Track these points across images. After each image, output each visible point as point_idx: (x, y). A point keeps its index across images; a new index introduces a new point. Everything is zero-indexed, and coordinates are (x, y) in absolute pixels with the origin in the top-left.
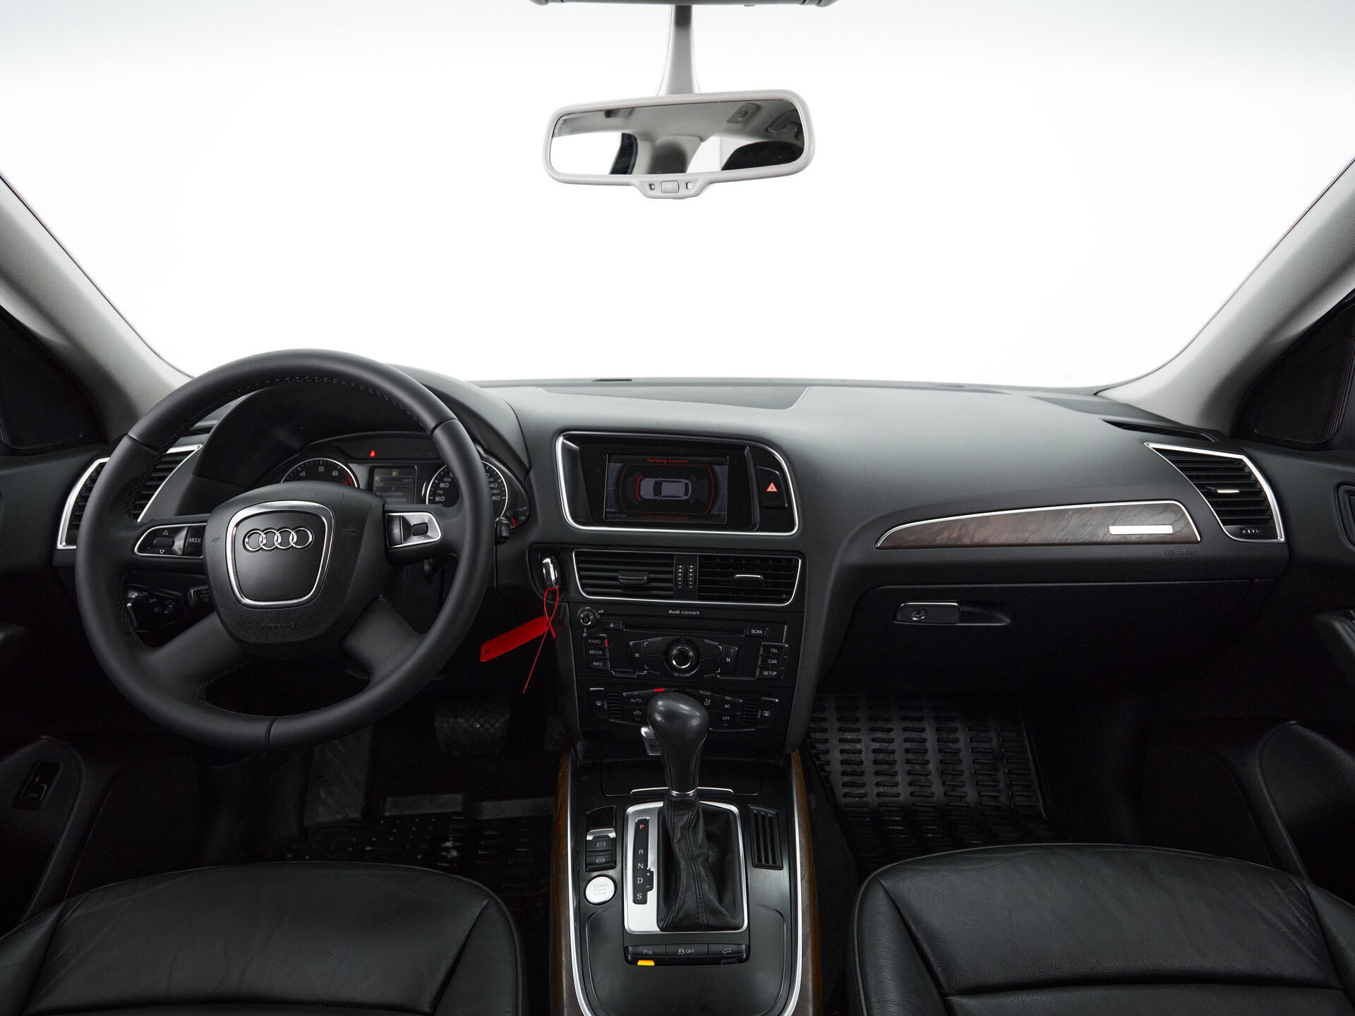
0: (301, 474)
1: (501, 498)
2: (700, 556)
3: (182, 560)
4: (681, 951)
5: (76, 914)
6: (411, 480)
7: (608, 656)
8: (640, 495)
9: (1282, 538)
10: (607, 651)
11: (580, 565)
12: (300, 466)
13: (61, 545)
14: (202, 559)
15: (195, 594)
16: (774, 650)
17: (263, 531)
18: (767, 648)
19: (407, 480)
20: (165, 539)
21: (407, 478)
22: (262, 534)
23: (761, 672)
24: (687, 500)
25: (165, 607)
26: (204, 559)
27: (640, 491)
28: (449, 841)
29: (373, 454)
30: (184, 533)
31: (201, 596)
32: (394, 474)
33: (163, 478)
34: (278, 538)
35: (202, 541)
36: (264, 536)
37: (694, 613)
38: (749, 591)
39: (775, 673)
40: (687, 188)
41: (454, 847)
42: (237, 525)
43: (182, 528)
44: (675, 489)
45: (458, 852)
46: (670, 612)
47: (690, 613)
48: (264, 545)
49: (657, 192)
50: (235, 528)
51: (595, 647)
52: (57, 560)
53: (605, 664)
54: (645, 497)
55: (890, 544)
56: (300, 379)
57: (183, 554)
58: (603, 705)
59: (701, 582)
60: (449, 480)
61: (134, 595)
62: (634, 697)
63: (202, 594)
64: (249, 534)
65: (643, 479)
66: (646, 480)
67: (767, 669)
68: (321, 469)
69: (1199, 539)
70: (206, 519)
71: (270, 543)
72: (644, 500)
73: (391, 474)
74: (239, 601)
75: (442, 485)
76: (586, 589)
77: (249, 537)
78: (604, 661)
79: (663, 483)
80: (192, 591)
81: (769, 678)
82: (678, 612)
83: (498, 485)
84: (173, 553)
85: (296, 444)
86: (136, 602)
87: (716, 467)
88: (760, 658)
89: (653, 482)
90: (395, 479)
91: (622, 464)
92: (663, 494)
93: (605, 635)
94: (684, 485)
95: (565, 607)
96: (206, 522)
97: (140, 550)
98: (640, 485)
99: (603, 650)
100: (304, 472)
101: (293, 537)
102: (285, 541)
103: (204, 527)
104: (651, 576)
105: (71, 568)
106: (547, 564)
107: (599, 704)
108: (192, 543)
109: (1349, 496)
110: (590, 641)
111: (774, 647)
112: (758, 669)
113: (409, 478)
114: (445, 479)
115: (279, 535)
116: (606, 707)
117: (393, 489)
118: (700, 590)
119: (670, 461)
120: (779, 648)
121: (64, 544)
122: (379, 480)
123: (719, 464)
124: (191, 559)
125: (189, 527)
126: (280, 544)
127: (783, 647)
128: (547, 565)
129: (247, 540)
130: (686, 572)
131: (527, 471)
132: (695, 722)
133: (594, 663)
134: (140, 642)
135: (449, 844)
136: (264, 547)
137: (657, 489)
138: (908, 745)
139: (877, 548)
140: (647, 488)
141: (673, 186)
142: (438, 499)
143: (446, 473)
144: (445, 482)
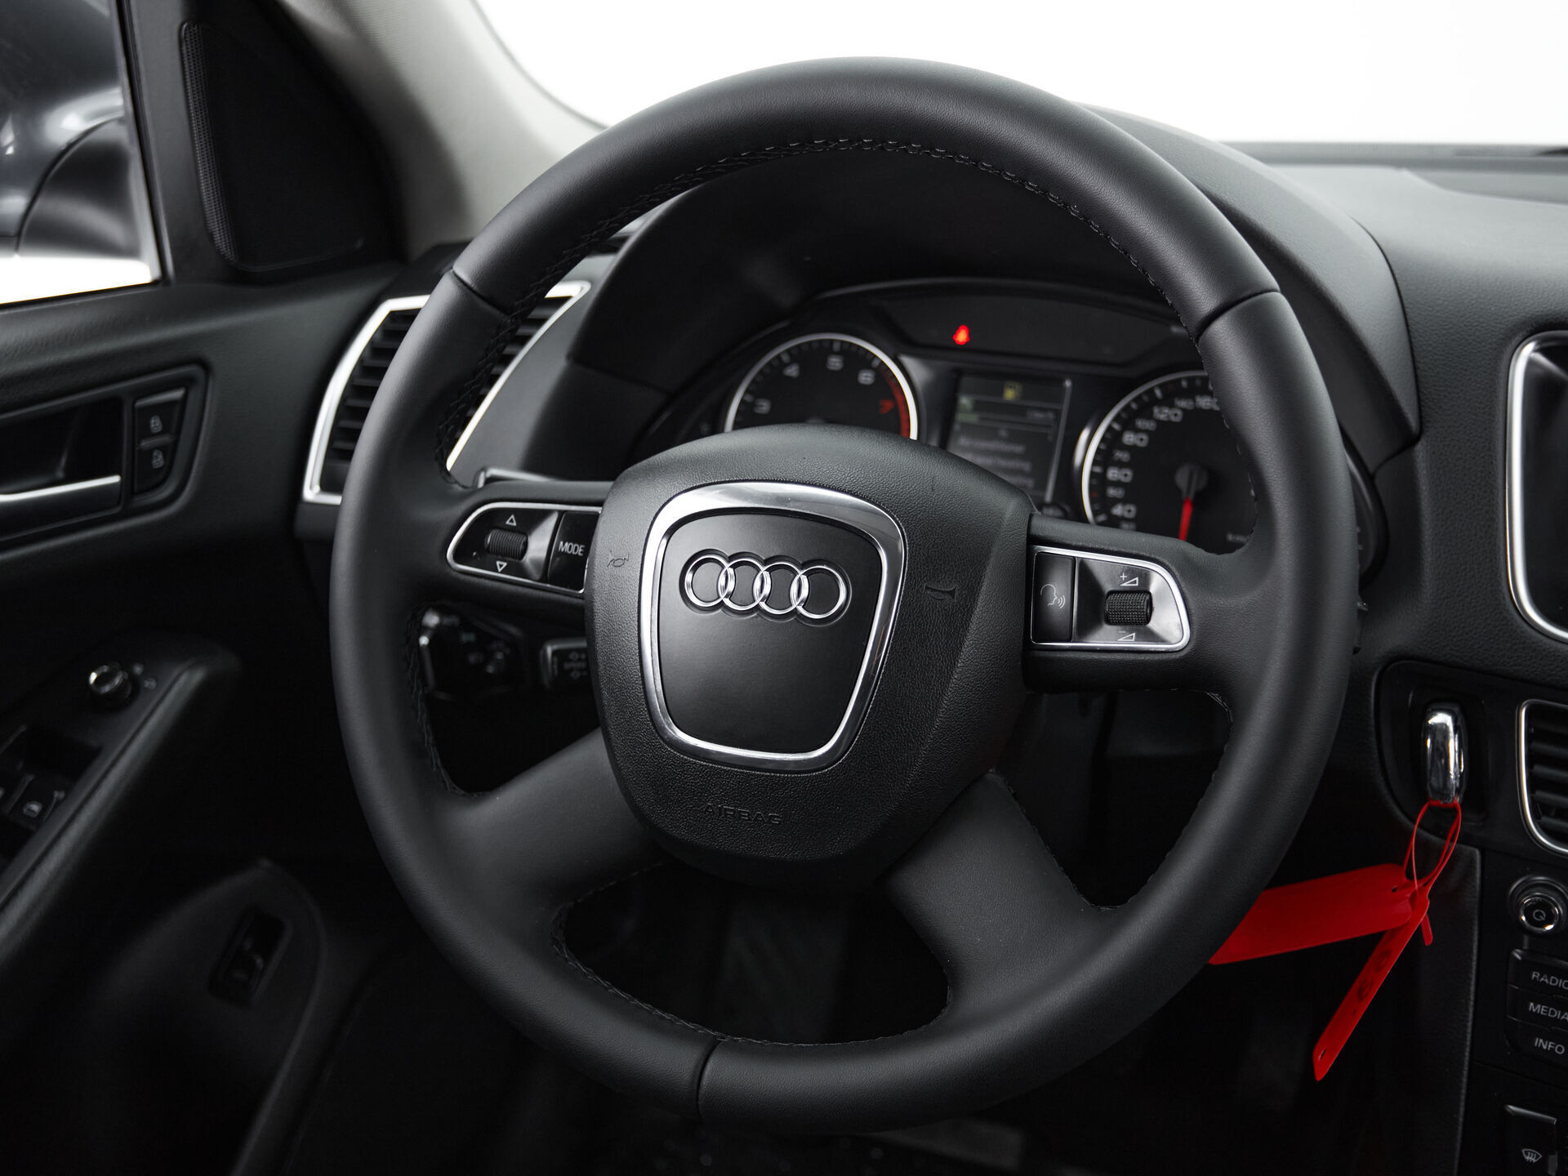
0: (787, 371)
3: (541, 594)
6: (1051, 416)
11: (1536, 745)
12: (789, 350)
13: (311, 492)
14: (582, 597)
15: (556, 659)
17: (730, 559)
19: (1038, 415)
20: (510, 536)
21: (1040, 410)
22: (727, 565)
25: (489, 657)
26: (588, 600)
29: (962, 337)
30: (550, 524)
31: (567, 666)
32: (1010, 394)
34: (763, 584)
35: (586, 552)
36: (731, 571)
42: (671, 532)
43: (547, 513)
48: (730, 596)
50: (665, 541)
52: (303, 524)
56: (851, 142)
57: (543, 579)
60: (1150, 425)
61: (432, 620)
63: (570, 660)
64: (695, 562)
68: (835, 363)
70: (599, 497)
71: (742, 594)
73: (1001, 393)
74: (658, 730)
75: (1129, 438)
76: (1544, 819)
77: (695, 569)
80: (549, 650)
84: (521, 571)
85: (786, 297)
86: (437, 634)
90: (1010, 408)
95: (1472, 861)
96: (600, 504)
97: (459, 555)
100: (795, 367)
101: (800, 588)
102: (779, 596)
103: (595, 517)
105: (326, 545)
106: (1443, 728)
107: (1531, 1159)
108: (564, 553)
110: (1530, 974)
113: (1046, 411)
114: (1139, 422)
115: (767, 575)
116: (1553, 1171)
117: (1003, 433)
121: (317, 488)
122: (970, 407)
124: (557, 593)
125: (561, 513)
126: (767, 599)
128: (1439, 734)
129: (689, 577)
131: (1409, 441)
134: (443, 772)
136: (728, 602)
142: (1113, 474)
143: (1145, 408)
144: (1137, 431)
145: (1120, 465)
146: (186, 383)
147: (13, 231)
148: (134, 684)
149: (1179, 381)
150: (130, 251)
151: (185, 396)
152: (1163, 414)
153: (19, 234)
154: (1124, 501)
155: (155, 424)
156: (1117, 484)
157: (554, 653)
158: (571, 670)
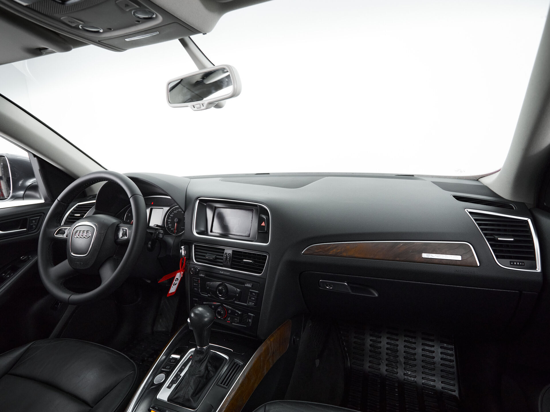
2: (232, 250)
5: (34, 346)
7: (199, 287)
9: (539, 269)
11: (196, 250)
16: (254, 294)
18: (252, 292)
20: (63, 232)
23: (249, 303)
29: (152, 203)
30: (67, 230)
33: (88, 210)
37: (228, 274)
38: (247, 267)
39: (253, 303)
40: (203, 106)
42: (74, 229)
46: (220, 272)
47: (226, 273)
49: (196, 109)
51: (196, 282)
59: (233, 261)
64: (76, 232)
67: (251, 301)
69: (479, 265)
74: (70, 254)
75: (171, 215)
76: (196, 260)
78: (198, 289)
81: (252, 306)
82: (223, 272)
88: (249, 297)
93: (200, 278)
97: (56, 235)
99: (198, 284)
104: (217, 257)
110: (194, 280)
111: (254, 292)
112: (248, 301)
114: (172, 213)
118: (232, 264)
120: (256, 293)
127: (258, 293)
128: (181, 249)
130: (227, 256)
132: (206, 319)
133: (195, 289)
138: (389, 346)
141: (198, 106)
142: (169, 220)
145: (170, 219)
146: (40, 216)
147: (22, 196)
148: (29, 258)
149: (176, 207)
150: (40, 198)
151: (40, 218)
152: (175, 212)
153: (23, 197)
154: (170, 224)
155: (34, 221)
156: (169, 222)
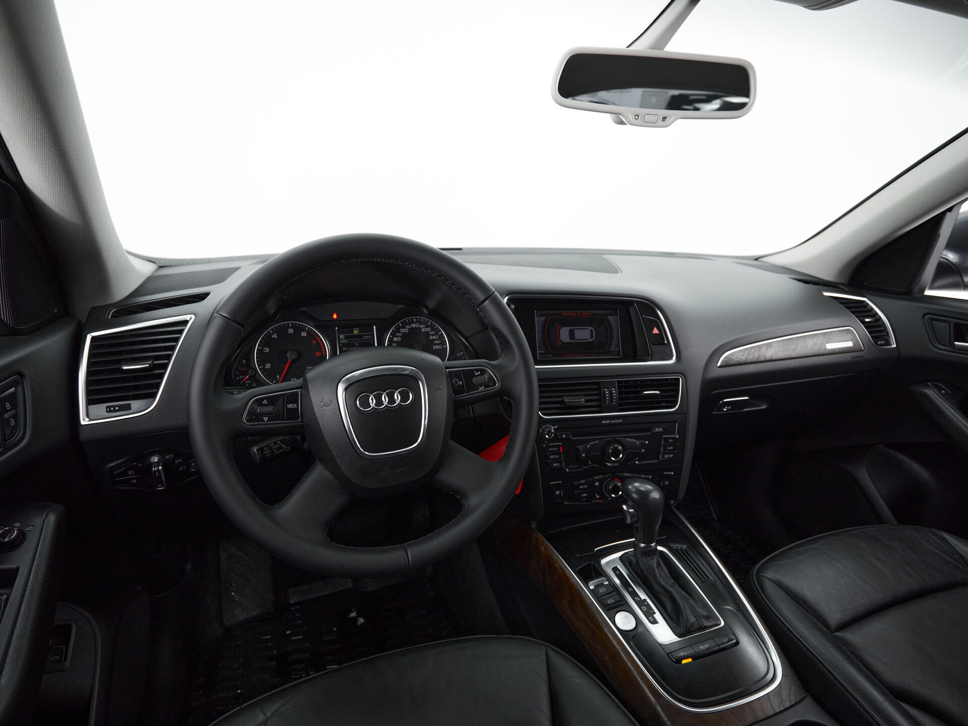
0: (273, 336)
1: (443, 346)
2: (617, 381)
4: (702, 647)
6: (370, 336)
7: (563, 459)
8: (560, 340)
9: (894, 344)
10: (562, 454)
12: (272, 330)
13: (84, 421)
14: (301, 422)
15: (259, 452)
16: (671, 441)
18: (666, 439)
19: (367, 337)
21: (366, 335)
22: (371, 395)
23: (663, 456)
24: (593, 341)
27: (559, 337)
28: (353, 612)
29: (335, 316)
30: (281, 399)
31: (264, 453)
32: (355, 332)
34: (385, 398)
36: (373, 397)
37: (619, 421)
38: (652, 402)
39: (672, 455)
40: (664, 121)
41: (359, 615)
44: (584, 334)
45: (364, 620)
46: (603, 422)
47: (616, 421)
48: (375, 405)
50: (344, 393)
51: (554, 453)
53: (561, 464)
54: (564, 341)
55: (724, 364)
58: (560, 494)
59: (621, 399)
60: (400, 334)
62: (582, 484)
64: (359, 397)
65: (560, 328)
66: (563, 328)
67: (667, 453)
68: (291, 331)
69: (863, 349)
72: (564, 343)
73: (353, 332)
74: (360, 455)
75: (395, 339)
76: (542, 412)
77: (359, 400)
78: (560, 462)
79: (576, 331)
80: (255, 449)
81: (669, 460)
82: (608, 422)
83: (439, 337)
87: (609, 317)
88: (662, 447)
89: (569, 330)
90: (356, 336)
91: (545, 317)
92: (576, 338)
93: (561, 444)
94: (590, 331)
98: (559, 333)
99: (559, 454)
100: (275, 334)
104: (587, 398)
107: (558, 493)
108: (290, 408)
109: (931, 321)
110: (550, 449)
111: (670, 438)
112: (661, 454)
113: (368, 335)
114: (397, 334)
115: (386, 395)
116: (562, 494)
117: (357, 344)
118: (620, 405)
119: (578, 314)
120: (674, 439)
121: (88, 419)
122: (343, 338)
123: (610, 315)
125: (284, 394)
126: (388, 403)
127: (675, 438)
130: (611, 393)
132: (655, 495)
133: (554, 465)
135: (354, 614)
136: (375, 407)
137: (572, 335)
139: (719, 367)
140: (564, 335)
141: (652, 118)
143: (397, 330)
144: (397, 337)
146: (14, 384)
149: (405, 321)
151: (16, 390)
152: (403, 331)
155: (7, 405)
157: (258, 450)
158: (266, 454)
